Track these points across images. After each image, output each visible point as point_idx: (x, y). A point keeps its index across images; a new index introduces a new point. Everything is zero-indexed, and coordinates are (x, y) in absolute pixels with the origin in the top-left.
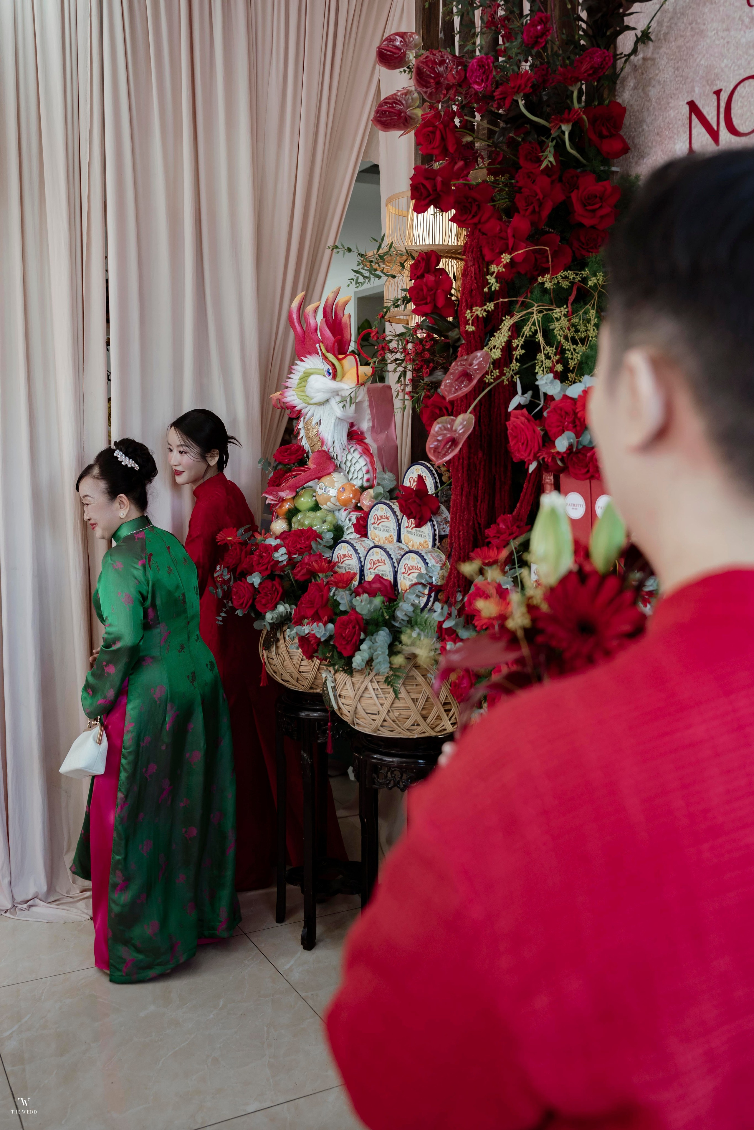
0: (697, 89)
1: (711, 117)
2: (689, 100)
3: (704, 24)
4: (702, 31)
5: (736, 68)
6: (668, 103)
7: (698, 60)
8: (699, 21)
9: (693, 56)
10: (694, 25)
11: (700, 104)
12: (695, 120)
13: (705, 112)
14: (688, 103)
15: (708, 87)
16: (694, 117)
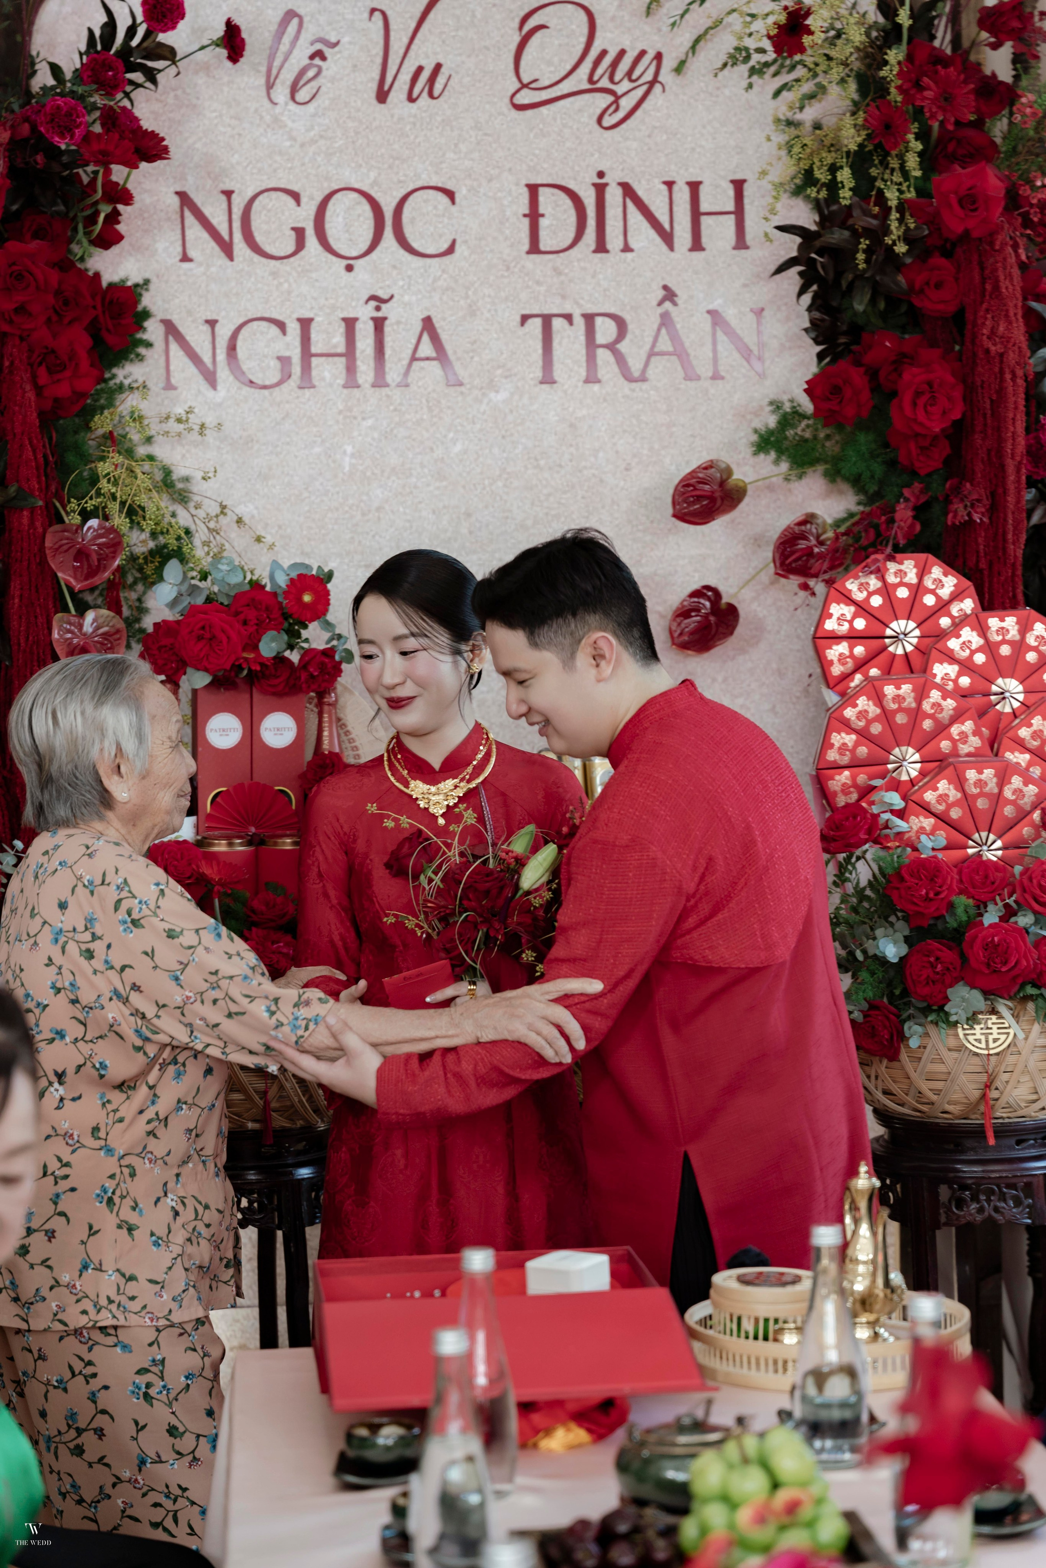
0: (191, 179)
1: (219, 221)
2: (178, 189)
3: (198, 98)
4: (195, 106)
5: (255, 171)
6: (140, 183)
7: (190, 141)
8: (188, 91)
9: (181, 133)
10: (179, 92)
11: (198, 199)
12: (189, 217)
13: (207, 211)
14: (177, 193)
15: (209, 182)
16: (187, 213)
